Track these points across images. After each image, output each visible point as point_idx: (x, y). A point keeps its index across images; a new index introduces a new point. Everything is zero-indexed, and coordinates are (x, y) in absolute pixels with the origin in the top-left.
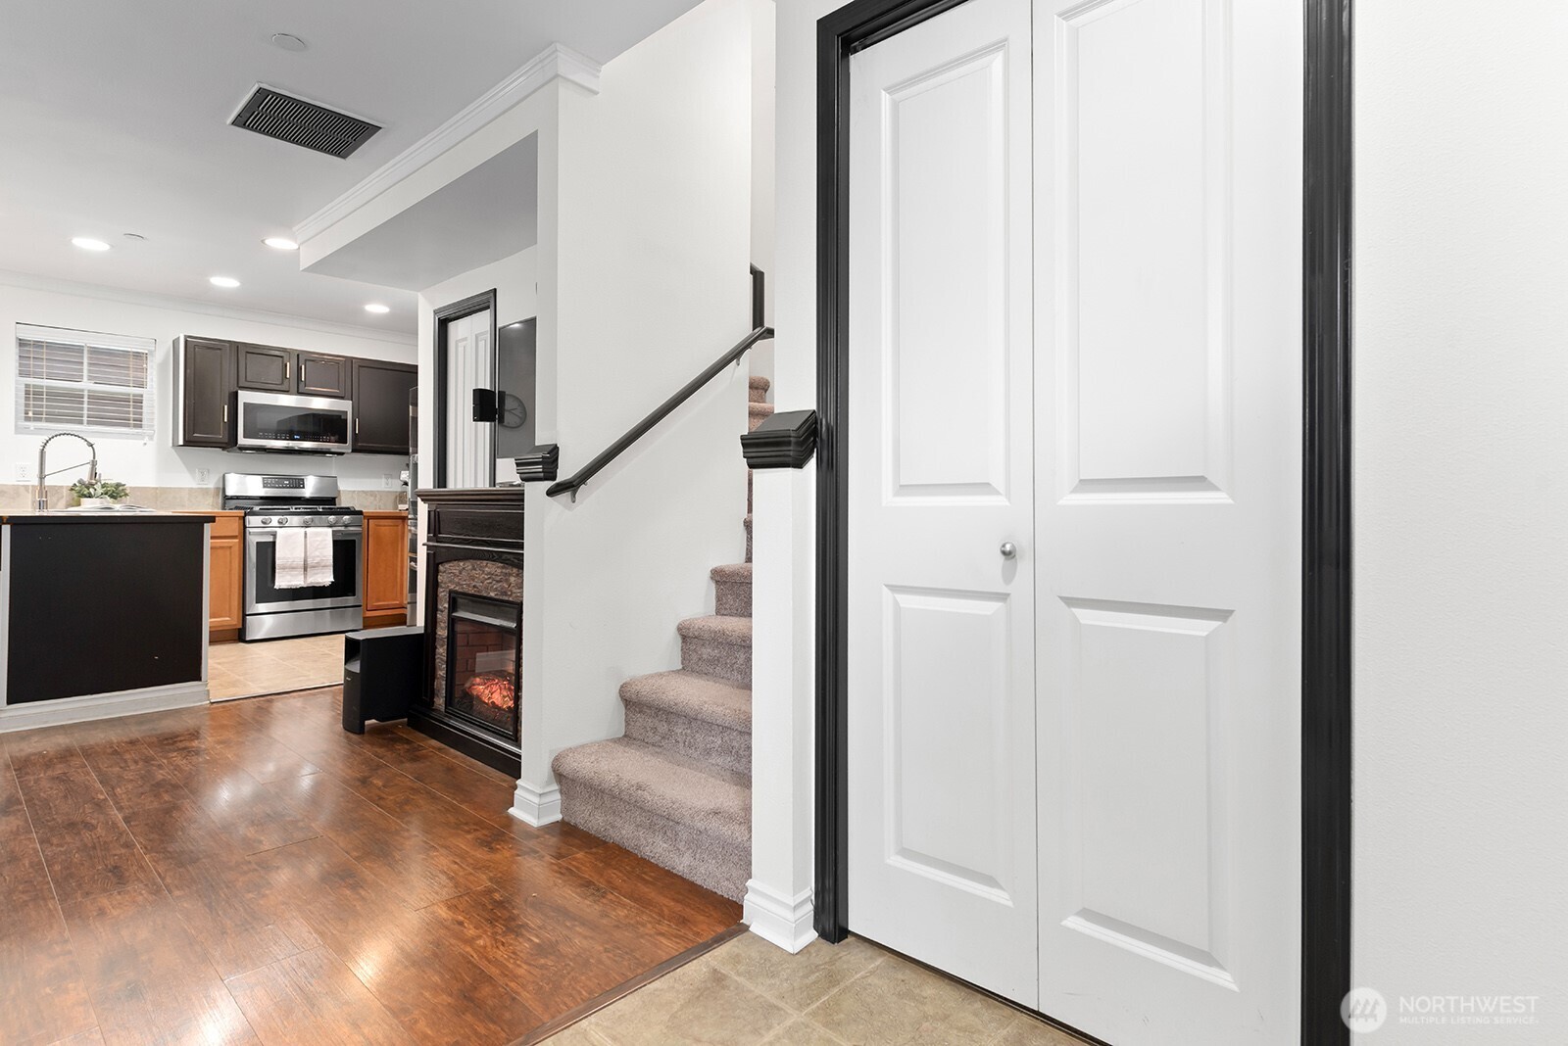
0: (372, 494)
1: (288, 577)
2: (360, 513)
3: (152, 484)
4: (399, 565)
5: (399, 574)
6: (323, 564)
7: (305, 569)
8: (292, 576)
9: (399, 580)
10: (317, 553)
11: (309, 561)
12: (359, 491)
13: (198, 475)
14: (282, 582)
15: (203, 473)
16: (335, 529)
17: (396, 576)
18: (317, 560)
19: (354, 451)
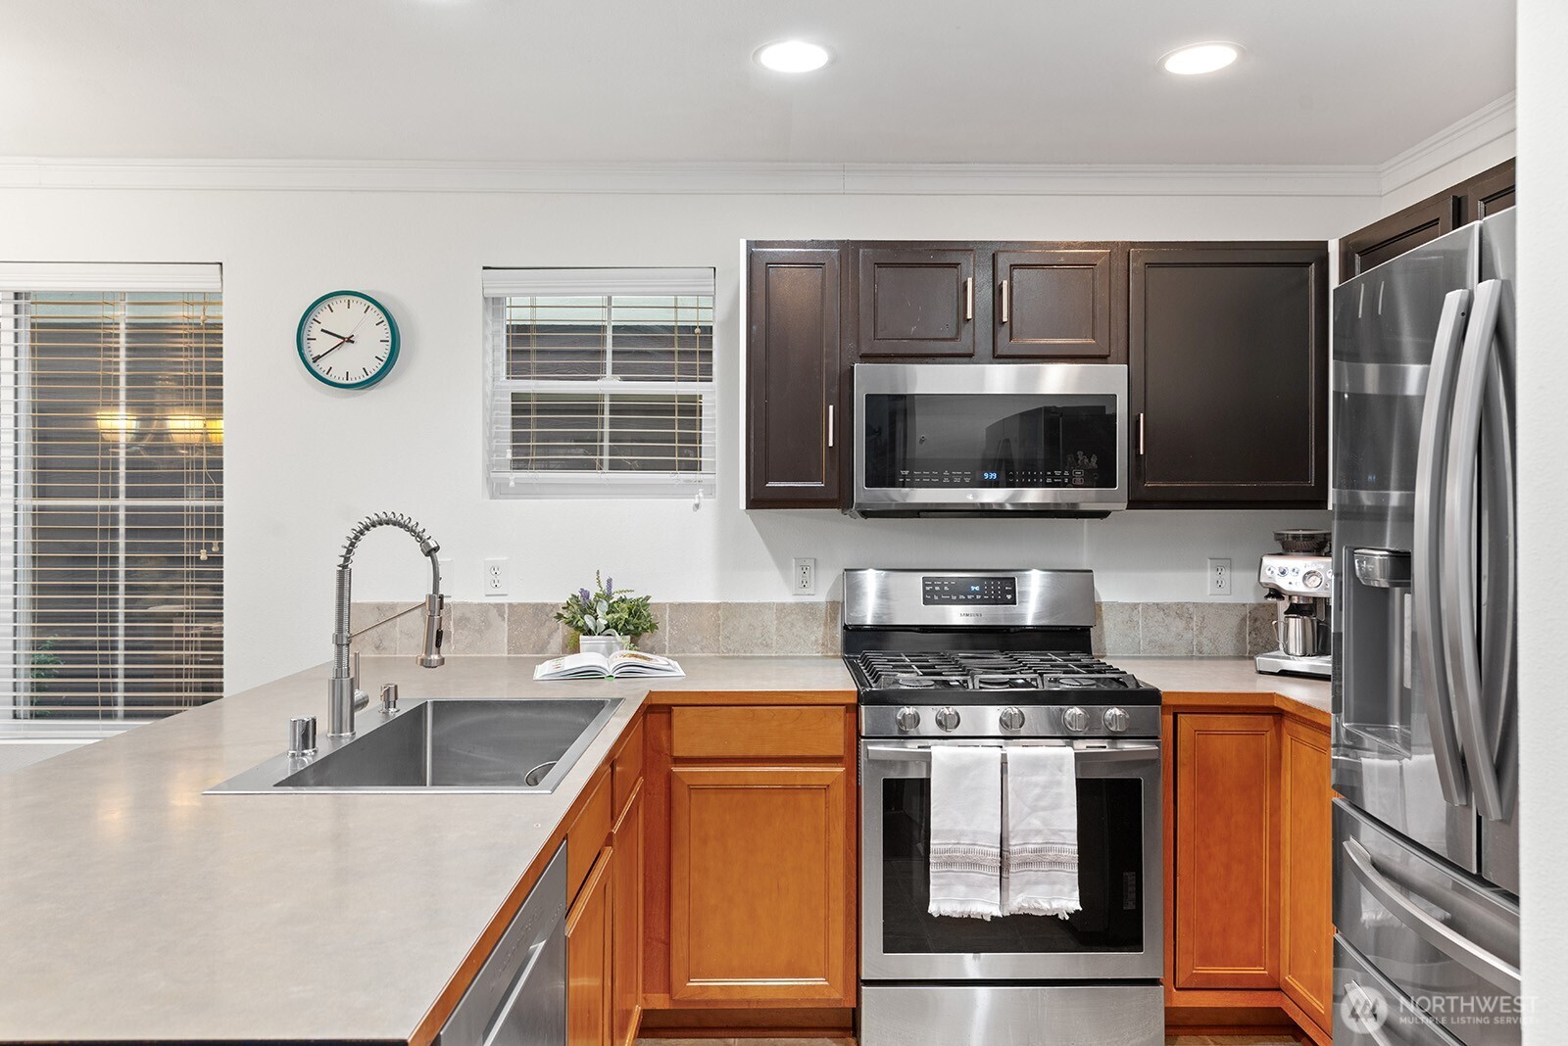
0: (1181, 611)
1: (961, 889)
2: (1152, 696)
3: (710, 598)
4: (1266, 854)
5: (1266, 884)
6: (1051, 855)
7: (1003, 866)
8: (970, 885)
9: (1266, 903)
10: (1036, 822)
11: (1014, 844)
12: (1147, 606)
13: (794, 572)
14: (944, 900)
15: (804, 569)
16: (1081, 746)
17: (1258, 892)
18: (1036, 841)
19: (1134, 504)
